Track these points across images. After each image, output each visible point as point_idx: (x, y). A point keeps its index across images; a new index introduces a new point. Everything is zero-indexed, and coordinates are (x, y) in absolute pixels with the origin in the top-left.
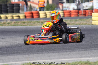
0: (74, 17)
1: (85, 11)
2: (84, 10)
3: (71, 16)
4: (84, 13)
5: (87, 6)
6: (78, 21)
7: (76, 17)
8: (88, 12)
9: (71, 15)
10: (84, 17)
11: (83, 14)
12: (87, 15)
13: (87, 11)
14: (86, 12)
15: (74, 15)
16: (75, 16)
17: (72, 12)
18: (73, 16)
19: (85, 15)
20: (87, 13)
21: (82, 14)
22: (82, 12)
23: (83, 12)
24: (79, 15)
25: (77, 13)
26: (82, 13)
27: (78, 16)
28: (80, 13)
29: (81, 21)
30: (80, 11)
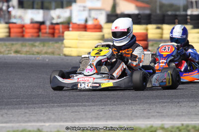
0: (31, 38)
1: (53, 26)
2: (52, 24)
3: (23, 36)
4: (51, 31)
5: (59, 17)
6: (38, 46)
7: (34, 38)
8: (59, 29)
9: (24, 33)
10: (51, 38)
11: (49, 33)
12: (56, 35)
13: (57, 27)
14: (54, 29)
15: (30, 34)
16: (32, 36)
17: (26, 28)
18: (27, 36)
19: (53, 34)
20: (57, 31)
21: (46, 33)
22: (48, 28)
23: (50, 28)
24: (40, 34)
25: (36, 30)
26: (48, 30)
27: (39, 36)
28: (43, 31)
29: (44, 46)
30: (43, 27)
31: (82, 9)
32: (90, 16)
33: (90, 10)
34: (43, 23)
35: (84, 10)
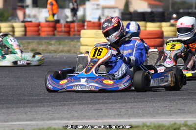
1: (68, 25)
2: (67, 22)
3: (39, 34)
4: (66, 29)
6: (54, 44)
7: (49, 36)
8: (74, 28)
9: (40, 32)
10: (66, 36)
11: (65, 32)
12: (71, 33)
13: (72, 25)
14: (69, 27)
15: (45, 33)
16: (48, 34)
17: (42, 27)
18: (43, 35)
19: (68, 33)
20: (72, 29)
21: (61, 32)
22: (63, 26)
23: (65, 27)
24: (56, 32)
25: (51, 29)
26: (63, 29)
27: (54, 34)
28: (59, 29)
29: (60, 44)
30: (58, 25)
31: (95, 7)
32: (103, 15)
33: (104, 8)
34: (58, 22)
35: (97, 9)
